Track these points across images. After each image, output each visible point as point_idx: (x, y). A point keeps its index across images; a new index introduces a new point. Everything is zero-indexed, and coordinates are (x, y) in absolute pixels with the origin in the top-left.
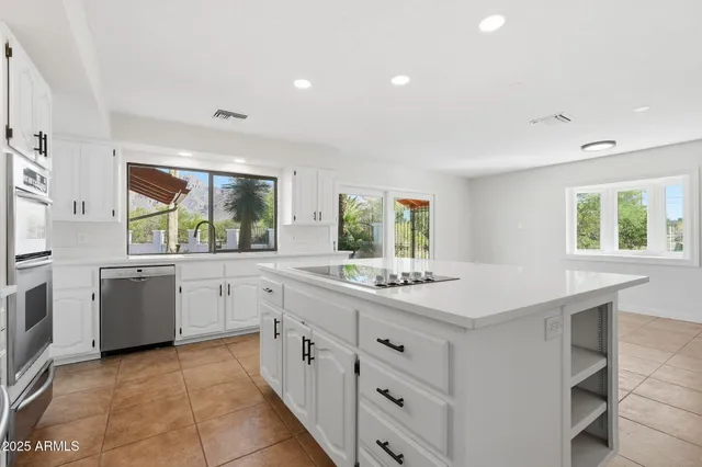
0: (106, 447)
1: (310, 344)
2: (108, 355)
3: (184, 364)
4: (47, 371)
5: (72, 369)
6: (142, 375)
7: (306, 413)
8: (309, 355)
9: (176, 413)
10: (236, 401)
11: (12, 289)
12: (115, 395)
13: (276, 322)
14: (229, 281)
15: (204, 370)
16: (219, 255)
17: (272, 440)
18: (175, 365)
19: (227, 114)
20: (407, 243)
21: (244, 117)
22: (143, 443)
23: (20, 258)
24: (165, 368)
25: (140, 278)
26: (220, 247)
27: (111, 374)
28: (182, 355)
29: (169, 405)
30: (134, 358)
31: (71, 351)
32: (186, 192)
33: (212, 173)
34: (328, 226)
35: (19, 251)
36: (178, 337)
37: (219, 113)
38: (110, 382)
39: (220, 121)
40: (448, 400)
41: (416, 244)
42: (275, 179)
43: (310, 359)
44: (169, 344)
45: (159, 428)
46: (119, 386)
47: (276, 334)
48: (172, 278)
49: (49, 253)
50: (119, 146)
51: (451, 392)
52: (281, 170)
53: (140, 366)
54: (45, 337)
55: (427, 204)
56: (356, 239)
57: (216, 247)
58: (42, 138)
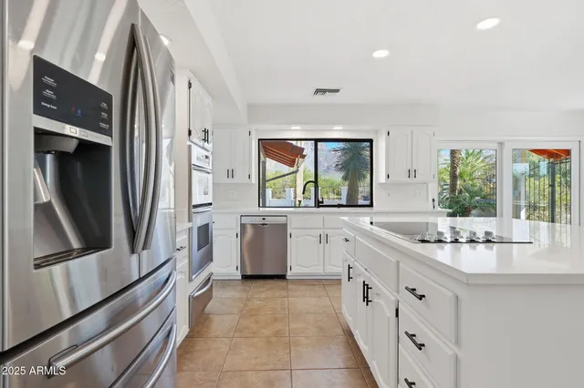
0: (237, 334)
1: (368, 288)
2: (245, 277)
3: (291, 293)
4: (209, 279)
5: (225, 283)
6: (263, 296)
7: (366, 348)
8: (367, 297)
9: (279, 326)
10: (321, 329)
11: (190, 225)
12: (245, 305)
13: (349, 268)
14: (327, 231)
15: (303, 301)
16: (321, 209)
17: (342, 365)
18: (284, 293)
19: (324, 91)
20: (544, 203)
21: (337, 91)
22: (256, 340)
23: (195, 206)
24: (278, 294)
25: (263, 224)
26: (322, 202)
27: (245, 291)
28: (290, 286)
29: (276, 320)
30: (260, 283)
31: (225, 271)
32: (303, 157)
33: (317, 141)
34: (426, 184)
35: (194, 203)
36: (289, 273)
37: (318, 91)
38: (244, 295)
39: (320, 97)
40: (456, 350)
41: (558, 203)
42: (371, 141)
43: (368, 301)
44: (282, 277)
45: (266, 332)
46: (248, 300)
47: (349, 278)
48: (284, 226)
49: (211, 204)
50: (253, 128)
51: (457, 342)
52: (376, 132)
53: (262, 289)
54: (208, 258)
55: (568, 152)
56: (472, 197)
57: (319, 202)
58: (206, 132)
